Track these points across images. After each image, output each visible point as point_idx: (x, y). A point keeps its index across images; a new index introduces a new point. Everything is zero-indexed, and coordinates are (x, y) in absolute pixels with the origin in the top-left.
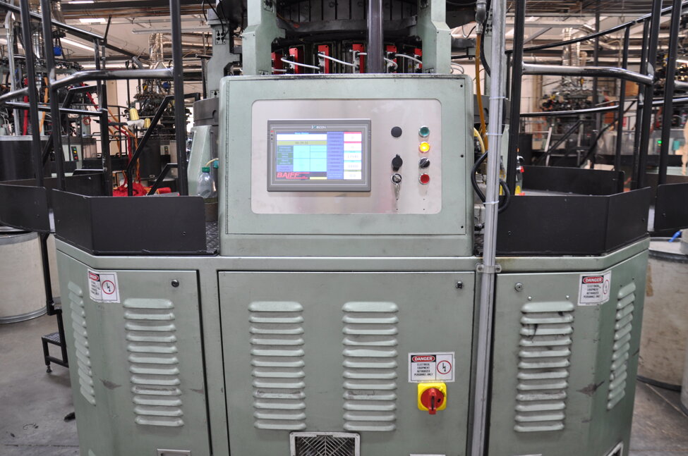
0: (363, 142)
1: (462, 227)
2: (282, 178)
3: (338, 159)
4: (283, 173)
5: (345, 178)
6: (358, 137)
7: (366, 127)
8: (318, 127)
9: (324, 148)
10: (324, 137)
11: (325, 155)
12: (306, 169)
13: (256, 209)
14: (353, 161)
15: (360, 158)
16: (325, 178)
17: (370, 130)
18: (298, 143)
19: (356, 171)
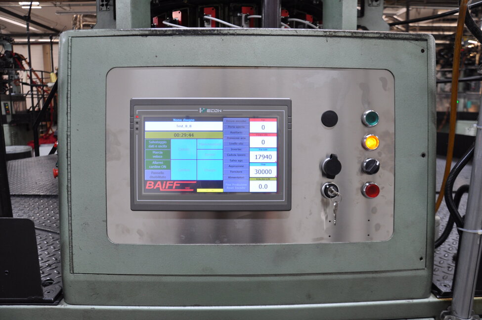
0: (278, 135)
1: (421, 259)
2: (152, 191)
3: (240, 161)
4: (155, 182)
5: (251, 191)
6: (271, 126)
7: (284, 111)
8: (208, 111)
9: (219, 143)
10: (218, 126)
11: (220, 155)
12: (191, 176)
13: (114, 237)
14: (263, 164)
15: (274, 159)
16: (221, 190)
17: (290, 115)
18: (177, 134)
19: (268, 179)
